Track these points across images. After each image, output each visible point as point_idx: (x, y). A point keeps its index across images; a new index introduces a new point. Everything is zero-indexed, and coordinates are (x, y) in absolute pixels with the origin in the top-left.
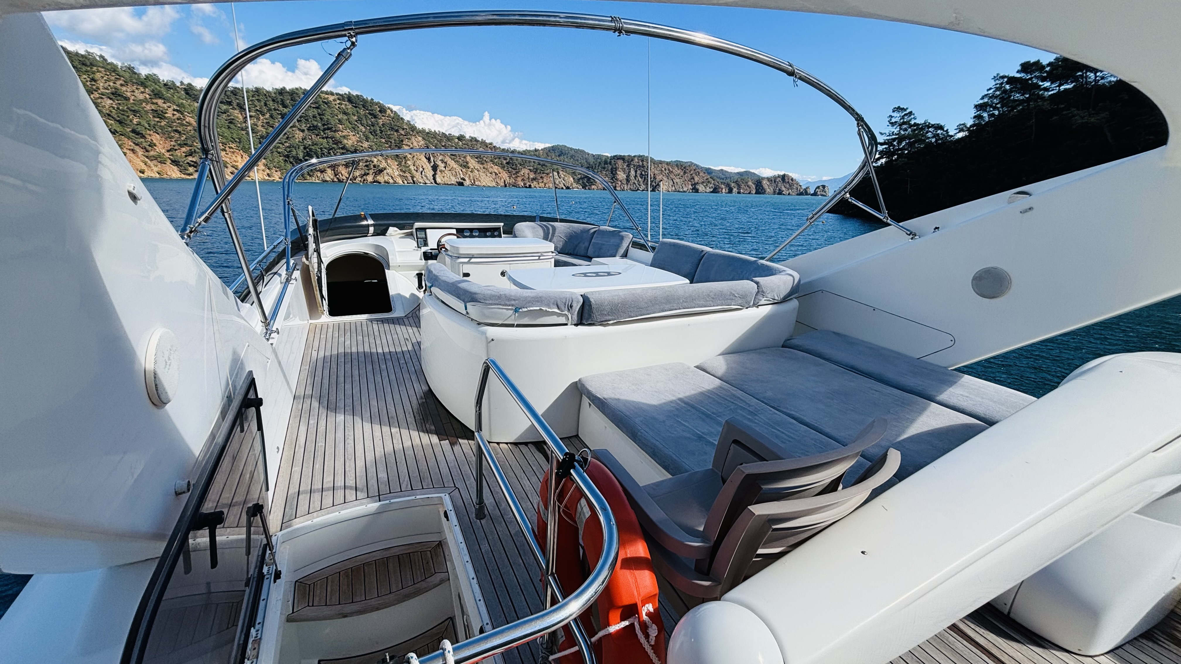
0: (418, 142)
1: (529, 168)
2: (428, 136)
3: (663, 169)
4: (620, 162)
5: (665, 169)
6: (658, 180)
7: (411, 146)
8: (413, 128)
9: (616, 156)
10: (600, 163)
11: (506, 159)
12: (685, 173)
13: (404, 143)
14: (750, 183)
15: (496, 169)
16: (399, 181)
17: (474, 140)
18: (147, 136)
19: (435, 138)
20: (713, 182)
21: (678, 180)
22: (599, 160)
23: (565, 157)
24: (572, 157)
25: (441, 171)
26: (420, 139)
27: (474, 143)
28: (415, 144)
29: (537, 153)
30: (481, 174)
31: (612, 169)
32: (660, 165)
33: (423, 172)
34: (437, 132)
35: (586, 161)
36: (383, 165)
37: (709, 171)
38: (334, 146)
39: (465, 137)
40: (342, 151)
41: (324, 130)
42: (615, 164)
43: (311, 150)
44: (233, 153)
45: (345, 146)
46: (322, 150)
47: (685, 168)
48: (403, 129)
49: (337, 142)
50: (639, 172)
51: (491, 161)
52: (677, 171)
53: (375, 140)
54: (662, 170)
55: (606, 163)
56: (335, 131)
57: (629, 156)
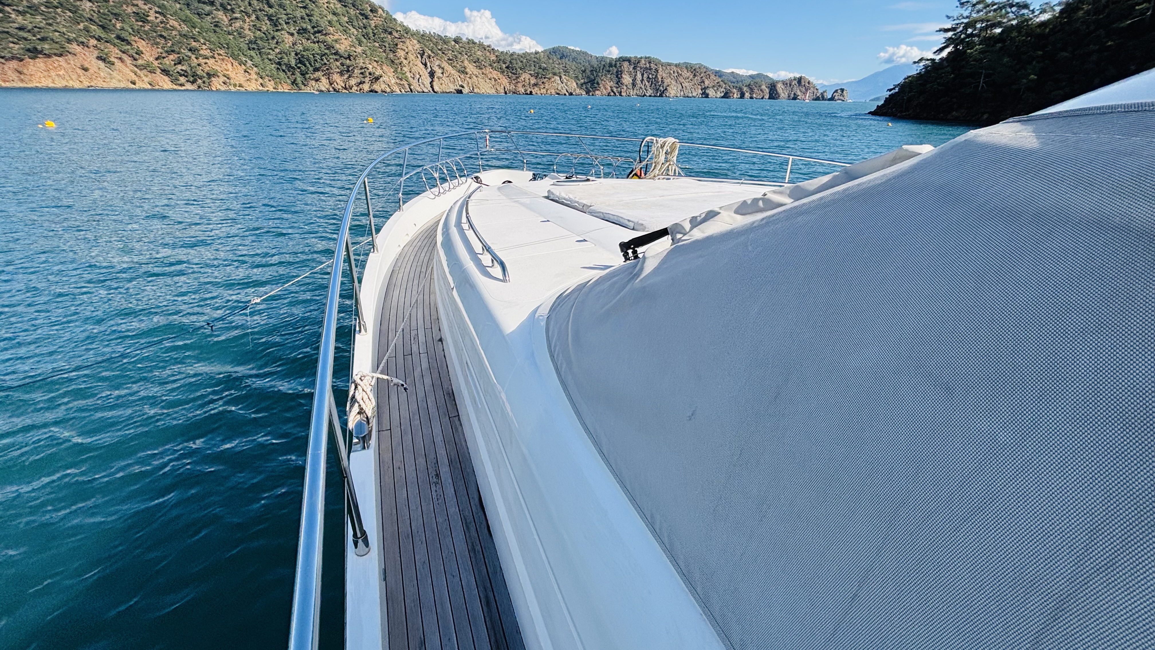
0: (413, 45)
1: (530, 72)
2: (423, 38)
3: (672, 72)
4: (626, 64)
5: (674, 72)
6: (665, 84)
7: (406, 51)
8: (407, 30)
9: (621, 58)
10: (604, 65)
11: (505, 63)
12: (695, 75)
13: (399, 47)
14: (764, 87)
15: (495, 74)
16: (396, 89)
17: (471, 42)
18: (133, 43)
19: (431, 41)
20: (724, 86)
21: (687, 84)
22: (603, 63)
23: (567, 59)
24: (573, 59)
25: (439, 78)
26: (415, 42)
27: (471, 45)
28: (410, 48)
29: (538, 56)
30: (479, 79)
31: (617, 72)
32: (668, 67)
33: (420, 81)
34: (432, 33)
35: (589, 64)
36: (378, 72)
37: (719, 74)
38: (326, 51)
39: (461, 39)
40: (335, 57)
41: (315, 33)
42: (621, 67)
43: (303, 56)
44: (223, 60)
45: (337, 51)
46: (314, 57)
47: (695, 70)
48: (397, 31)
49: (329, 47)
50: (645, 75)
51: (491, 65)
52: (686, 74)
53: (369, 44)
54: (670, 73)
55: (611, 65)
56: (326, 35)
57: (635, 57)
